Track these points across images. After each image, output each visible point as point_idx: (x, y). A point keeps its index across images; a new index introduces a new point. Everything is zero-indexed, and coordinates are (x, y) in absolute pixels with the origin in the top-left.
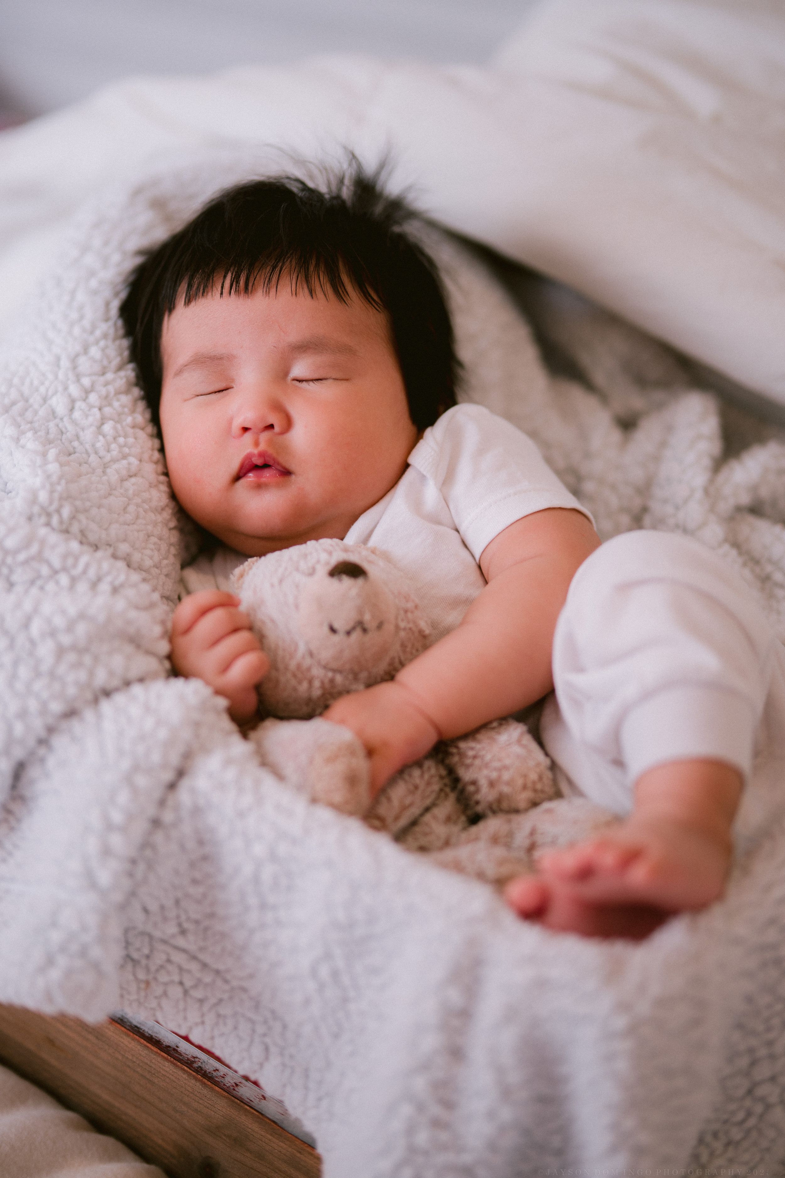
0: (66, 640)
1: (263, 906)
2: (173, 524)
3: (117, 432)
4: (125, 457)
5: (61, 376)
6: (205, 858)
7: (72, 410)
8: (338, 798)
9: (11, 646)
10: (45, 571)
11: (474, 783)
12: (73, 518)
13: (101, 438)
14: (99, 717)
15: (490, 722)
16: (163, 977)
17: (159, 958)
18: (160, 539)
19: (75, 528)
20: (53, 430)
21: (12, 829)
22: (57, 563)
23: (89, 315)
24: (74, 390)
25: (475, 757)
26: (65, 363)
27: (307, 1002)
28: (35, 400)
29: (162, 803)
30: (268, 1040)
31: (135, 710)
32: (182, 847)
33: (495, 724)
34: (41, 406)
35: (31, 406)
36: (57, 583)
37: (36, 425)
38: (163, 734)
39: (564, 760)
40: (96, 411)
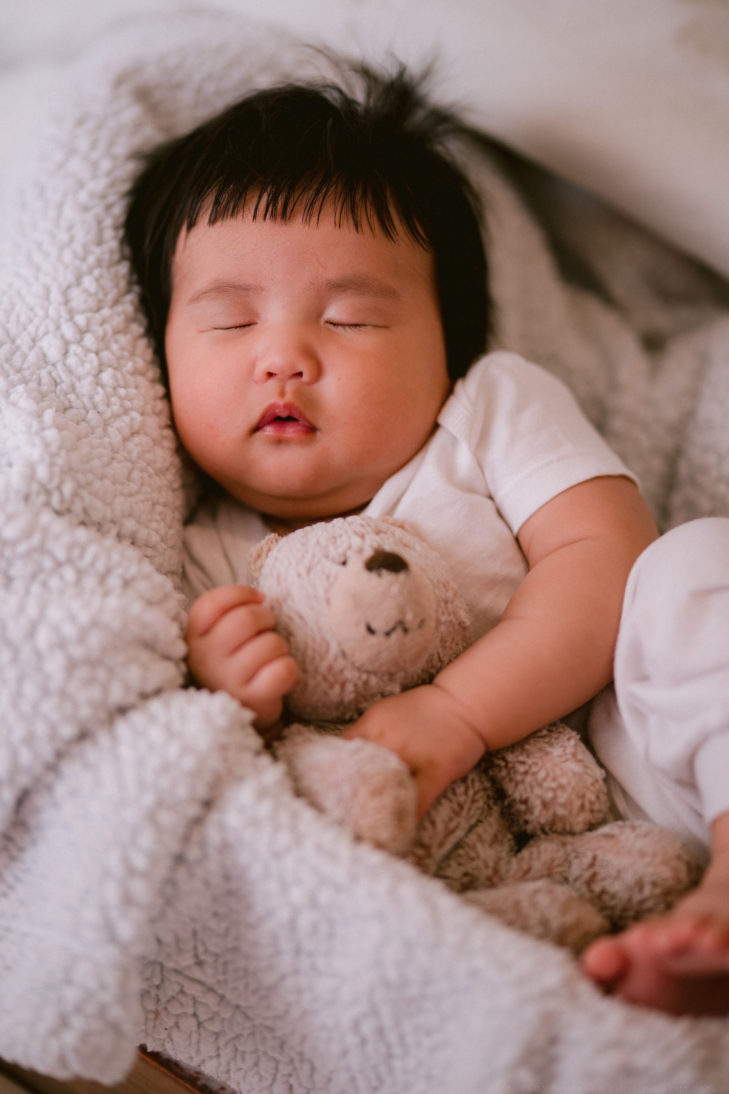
0: (77, 652)
1: (298, 951)
2: (177, 485)
3: (117, 381)
4: (126, 411)
5: (52, 312)
6: (230, 893)
7: (66, 353)
8: (384, 835)
9: (15, 659)
10: (48, 563)
11: (525, 802)
12: (75, 494)
13: (99, 389)
14: (114, 739)
15: (540, 730)
16: (175, 1009)
17: (171, 989)
18: (165, 505)
19: (77, 507)
20: (45, 379)
21: (13, 859)
22: (61, 554)
23: (81, 236)
24: (68, 331)
25: (526, 773)
26: (56, 296)
27: (345, 1053)
28: (24, 341)
29: (186, 839)
30: (292, 1081)
31: (156, 734)
32: (207, 884)
33: (545, 732)
34: (31, 348)
35: (18, 348)
36: (62, 577)
37: (26, 373)
38: (189, 763)
39: (619, 771)
40: (93, 356)
